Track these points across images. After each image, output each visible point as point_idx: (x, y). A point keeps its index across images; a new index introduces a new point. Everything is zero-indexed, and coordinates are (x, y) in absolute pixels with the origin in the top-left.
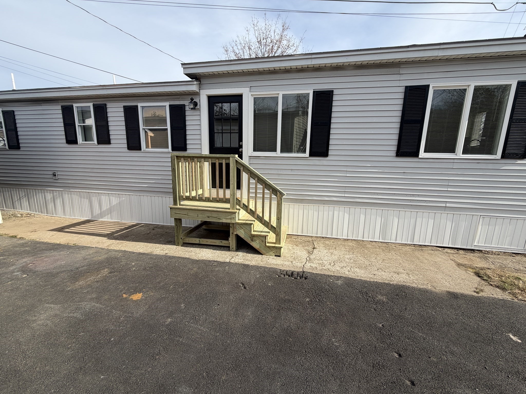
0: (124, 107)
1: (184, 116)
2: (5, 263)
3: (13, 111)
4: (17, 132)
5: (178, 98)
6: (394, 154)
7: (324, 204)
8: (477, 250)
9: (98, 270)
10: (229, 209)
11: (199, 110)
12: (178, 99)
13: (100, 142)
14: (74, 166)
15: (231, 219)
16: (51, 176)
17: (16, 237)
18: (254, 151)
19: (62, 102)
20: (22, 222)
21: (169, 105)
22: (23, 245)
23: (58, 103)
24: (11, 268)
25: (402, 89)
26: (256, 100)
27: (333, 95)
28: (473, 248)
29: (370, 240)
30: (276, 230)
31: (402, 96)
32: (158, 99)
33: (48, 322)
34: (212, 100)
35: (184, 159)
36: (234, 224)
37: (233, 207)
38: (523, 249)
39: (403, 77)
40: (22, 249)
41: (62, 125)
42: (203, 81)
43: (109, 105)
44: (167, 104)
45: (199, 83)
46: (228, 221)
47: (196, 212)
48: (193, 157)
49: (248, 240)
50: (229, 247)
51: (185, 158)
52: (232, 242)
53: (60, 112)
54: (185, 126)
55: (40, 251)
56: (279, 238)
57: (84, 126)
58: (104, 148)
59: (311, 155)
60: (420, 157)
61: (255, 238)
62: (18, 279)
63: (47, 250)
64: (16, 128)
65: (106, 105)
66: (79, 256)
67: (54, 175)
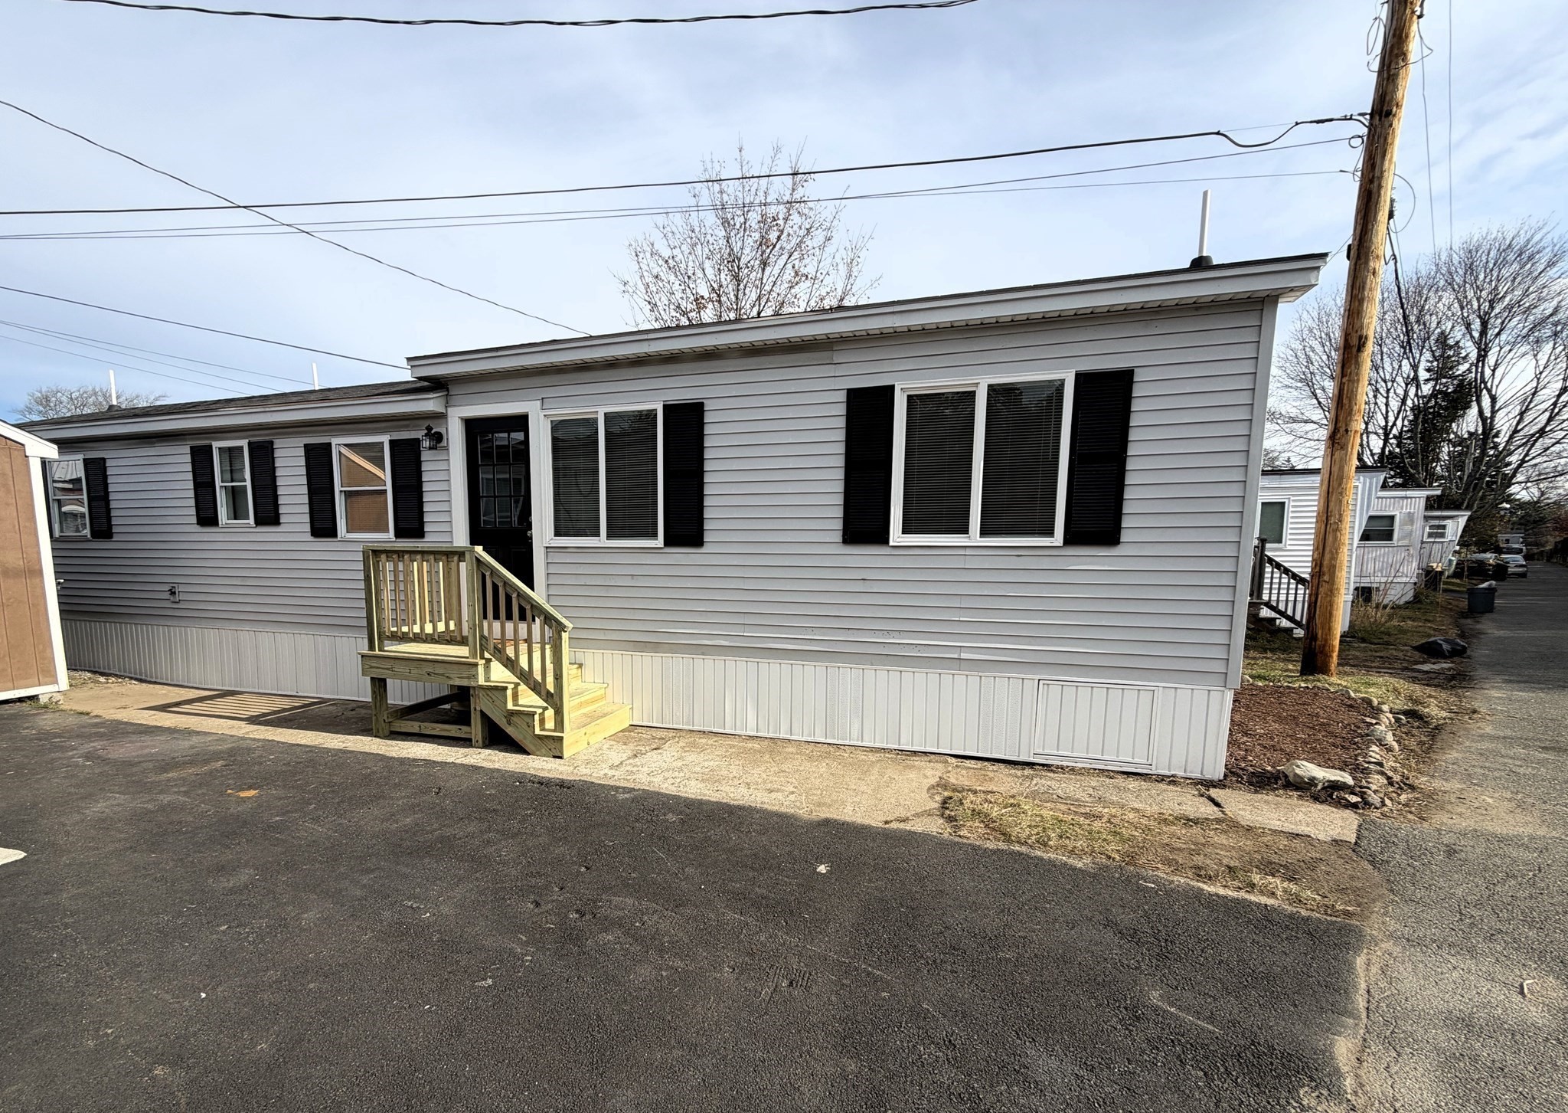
0: (306, 446)
1: (418, 463)
2: (62, 747)
3: (104, 460)
4: (107, 502)
5: (407, 426)
6: (838, 537)
7: (703, 654)
8: (1043, 765)
9: (206, 762)
10: (467, 658)
11: (446, 448)
12: (406, 428)
13: (260, 521)
14: (210, 572)
15: (469, 678)
16: (167, 595)
17: (88, 714)
18: (556, 535)
19: (192, 439)
20: (104, 691)
21: (390, 441)
22: (96, 725)
23: (185, 440)
24: (70, 754)
25: (842, 397)
26: (556, 426)
27: (703, 411)
28: (1031, 760)
29: (805, 738)
30: (554, 700)
31: (842, 410)
32: (369, 429)
33: (107, 810)
34: (473, 427)
35: (387, 557)
36: (474, 688)
37: (473, 654)
38: (1145, 762)
39: (840, 371)
40: (94, 730)
41: (191, 485)
42: (453, 390)
43: (278, 443)
44: (385, 439)
45: (446, 393)
46: (465, 683)
47: (407, 662)
48: (403, 552)
49: (501, 722)
50: (470, 740)
51: (390, 555)
52: (476, 730)
53: (188, 458)
54: (420, 483)
55: (123, 733)
56: (559, 719)
57: (233, 487)
58: (268, 533)
59: (668, 542)
60: (891, 543)
61: (514, 719)
62: (77, 766)
63: (134, 733)
64: (107, 493)
65: (272, 443)
66: (186, 743)
67: (173, 593)
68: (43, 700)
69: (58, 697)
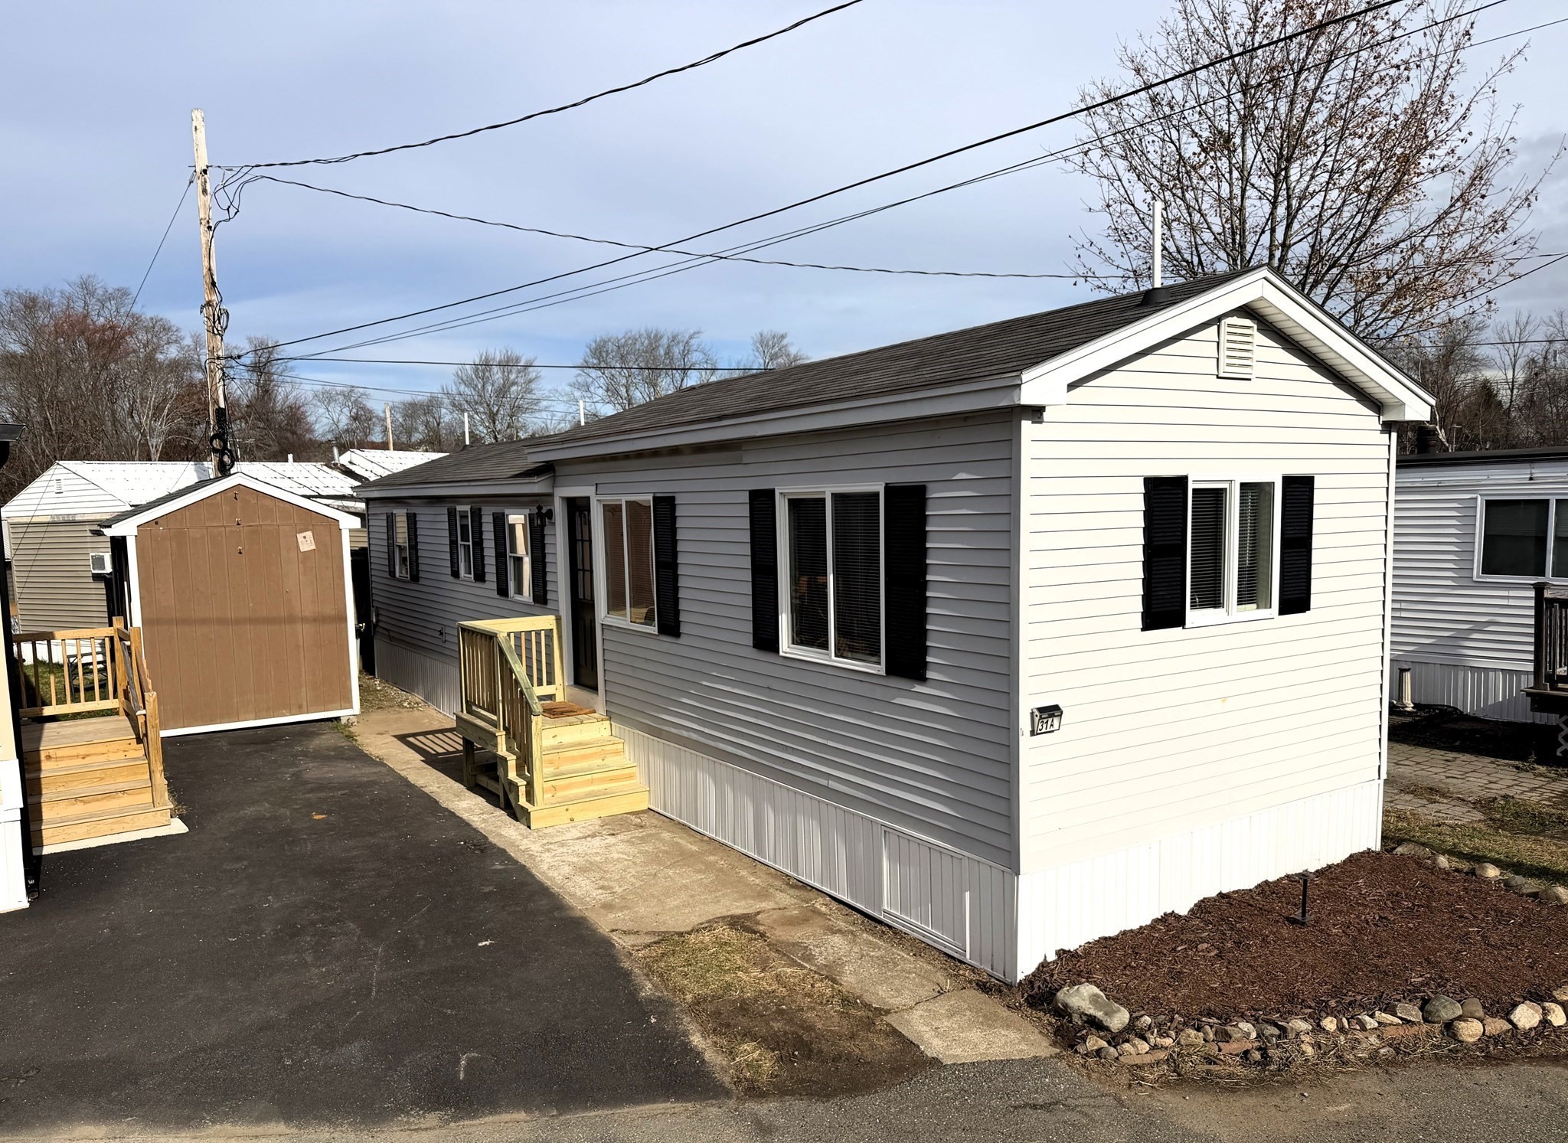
0: (494, 515)
1: (543, 536)
3: (415, 515)
4: (416, 551)
6: (751, 641)
8: (889, 927)
10: (497, 727)
11: (554, 524)
13: (476, 577)
16: (437, 634)
17: (352, 737)
18: (607, 611)
21: (529, 514)
22: (336, 749)
23: (446, 505)
25: (747, 498)
26: (604, 507)
27: (675, 505)
28: (882, 918)
31: (747, 511)
32: (521, 502)
34: (571, 506)
37: (499, 725)
38: (961, 945)
39: (746, 471)
40: (329, 753)
41: (448, 541)
42: (560, 470)
43: (483, 510)
44: (527, 512)
45: (552, 474)
46: (493, 750)
49: (507, 789)
53: (447, 520)
54: (544, 555)
55: (339, 758)
57: (466, 545)
58: (479, 588)
59: (661, 631)
60: (781, 653)
61: (512, 787)
63: (344, 759)
64: (417, 543)
65: (480, 510)
67: (441, 634)
68: (344, 721)
69: (354, 719)
